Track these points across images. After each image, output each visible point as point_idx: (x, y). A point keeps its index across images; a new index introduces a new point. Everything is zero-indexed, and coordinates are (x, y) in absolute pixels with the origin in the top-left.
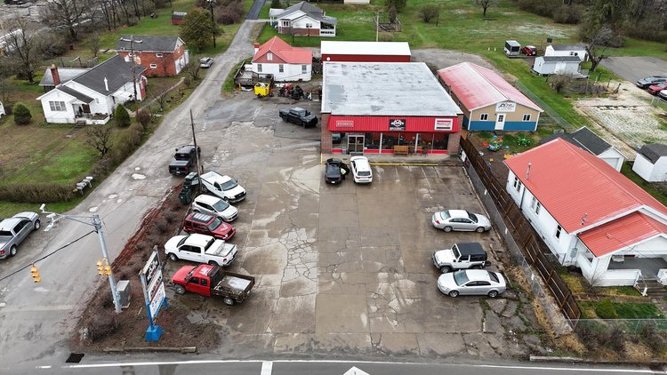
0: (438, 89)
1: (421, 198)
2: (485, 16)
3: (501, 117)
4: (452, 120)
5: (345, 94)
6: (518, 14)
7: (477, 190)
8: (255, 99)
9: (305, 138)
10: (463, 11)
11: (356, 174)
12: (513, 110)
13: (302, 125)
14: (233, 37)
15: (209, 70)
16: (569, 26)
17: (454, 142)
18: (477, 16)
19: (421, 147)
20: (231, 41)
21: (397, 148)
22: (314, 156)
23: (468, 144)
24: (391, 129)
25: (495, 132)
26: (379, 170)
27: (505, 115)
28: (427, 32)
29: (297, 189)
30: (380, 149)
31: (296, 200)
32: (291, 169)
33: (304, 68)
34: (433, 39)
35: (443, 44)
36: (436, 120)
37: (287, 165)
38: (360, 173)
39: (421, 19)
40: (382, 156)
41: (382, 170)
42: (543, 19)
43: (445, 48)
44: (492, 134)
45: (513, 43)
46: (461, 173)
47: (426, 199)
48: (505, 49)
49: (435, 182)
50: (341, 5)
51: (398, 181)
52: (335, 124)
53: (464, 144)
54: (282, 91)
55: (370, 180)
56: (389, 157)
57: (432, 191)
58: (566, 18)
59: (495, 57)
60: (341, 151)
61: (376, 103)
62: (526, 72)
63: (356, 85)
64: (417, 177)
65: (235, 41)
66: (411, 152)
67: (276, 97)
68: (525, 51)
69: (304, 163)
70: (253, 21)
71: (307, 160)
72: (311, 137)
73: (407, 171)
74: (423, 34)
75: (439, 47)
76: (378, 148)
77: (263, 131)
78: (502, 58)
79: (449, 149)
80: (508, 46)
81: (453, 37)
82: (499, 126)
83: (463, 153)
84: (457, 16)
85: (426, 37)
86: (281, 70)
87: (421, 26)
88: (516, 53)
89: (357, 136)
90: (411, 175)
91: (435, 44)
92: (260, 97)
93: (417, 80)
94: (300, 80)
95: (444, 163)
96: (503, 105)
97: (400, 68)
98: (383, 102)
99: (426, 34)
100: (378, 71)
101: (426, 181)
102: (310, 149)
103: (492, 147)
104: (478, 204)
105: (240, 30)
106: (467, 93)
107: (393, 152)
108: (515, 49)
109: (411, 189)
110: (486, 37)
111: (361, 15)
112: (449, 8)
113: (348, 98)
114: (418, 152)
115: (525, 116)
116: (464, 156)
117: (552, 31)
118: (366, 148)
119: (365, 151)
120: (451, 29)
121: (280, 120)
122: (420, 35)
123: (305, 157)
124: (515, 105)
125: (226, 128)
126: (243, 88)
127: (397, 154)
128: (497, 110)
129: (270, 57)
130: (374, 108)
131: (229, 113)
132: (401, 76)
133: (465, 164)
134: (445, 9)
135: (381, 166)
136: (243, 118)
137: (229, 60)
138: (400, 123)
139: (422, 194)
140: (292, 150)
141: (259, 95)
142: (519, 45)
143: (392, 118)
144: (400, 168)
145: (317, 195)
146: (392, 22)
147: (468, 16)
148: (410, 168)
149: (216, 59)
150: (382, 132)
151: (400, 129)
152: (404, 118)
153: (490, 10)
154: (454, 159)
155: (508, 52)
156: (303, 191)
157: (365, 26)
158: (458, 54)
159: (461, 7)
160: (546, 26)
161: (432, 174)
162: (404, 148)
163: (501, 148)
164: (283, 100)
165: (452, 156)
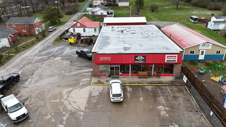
0: (163, 37)
1: (159, 116)
2: (177, 9)
3: (203, 52)
4: (177, 55)
5: (109, 41)
6: (192, 7)
7: (201, 107)
8: (68, 45)
9: (87, 67)
10: (168, 7)
11: (111, 96)
12: (210, 48)
13: (87, 58)
14: (70, 19)
15: (52, 32)
16: (215, 11)
17: (177, 70)
18: (174, 9)
19: (156, 72)
20: (68, 21)
21: (140, 73)
22: (88, 79)
23: (186, 70)
24: (136, 62)
25: (200, 61)
26: (129, 89)
27: (205, 51)
28: (153, 15)
29: (69, 107)
30: (130, 74)
31: (65, 118)
32: (70, 89)
33: (95, 30)
34: (156, 17)
35: (161, 19)
36: (166, 55)
37: (69, 86)
38: (114, 95)
39: (150, 11)
40: (131, 79)
41: (131, 89)
42: (203, 9)
43: (162, 20)
44: (197, 62)
45: (195, 17)
46: (185, 92)
47: (163, 117)
48: (190, 20)
49: (168, 100)
50: (117, 7)
51: (141, 99)
52: (99, 59)
53: (185, 71)
54: (82, 40)
55: (122, 100)
56: (135, 79)
57: (167, 109)
58: (213, 8)
59: (187, 23)
60: (105, 75)
61: (127, 46)
62: (204, 29)
63: (117, 36)
64: (155, 95)
65: (70, 21)
66: (149, 75)
67: (79, 44)
68: (200, 20)
69: (80, 84)
70: (80, 13)
71: (83, 81)
72: (90, 65)
73: (148, 90)
74: (151, 16)
75: (159, 20)
76: (128, 73)
77: (65, 62)
78: (190, 23)
79: (174, 73)
80: (192, 18)
81: (165, 17)
82: (201, 57)
83: (184, 76)
84: (166, 9)
85: (153, 17)
86: (84, 31)
87: (151, 13)
88: (196, 21)
89: (115, 66)
90: (151, 94)
91: (157, 19)
92: (71, 44)
93: (150, 33)
94: (94, 36)
95: (172, 84)
96: (204, 45)
97: (141, 28)
98: (131, 45)
99: (153, 16)
100: (130, 29)
101: (161, 99)
102: (87, 74)
103: (201, 72)
104: (205, 121)
105: (74, 16)
106: (179, 39)
107: (138, 75)
108: (196, 19)
109: (151, 107)
110: (180, 16)
111: (126, 10)
112: (162, 7)
113: (111, 43)
114: (154, 75)
115: (217, 51)
116: (185, 79)
117: (209, 13)
118: (121, 73)
119: (121, 75)
120: (163, 14)
121: (77, 55)
122: (150, 16)
123: (83, 80)
124: (211, 45)
125: (45, 61)
126: (64, 40)
127: (140, 77)
128: (200, 48)
129: (78, 25)
130: (125, 49)
131: (51, 52)
132: (142, 31)
133: (187, 84)
134: (160, 7)
135: (130, 86)
136: (57, 55)
137: (63, 28)
138: (142, 58)
139: (159, 111)
140: (76, 75)
141: (70, 43)
142: (197, 17)
143: (136, 55)
144: (142, 88)
145: (82, 113)
146: (138, 12)
147: (170, 9)
148: (150, 88)
149: (57, 28)
150: (130, 64)
151: (142, 62)
152: (144, 55)
153: (179, 6)
154: (178, 80)
155: (192, 21)
156: (73, 109)
157: (127, 14)
158: (168, 23)
159: (167, 6)
160: (205, 11)
161: (166, 92)
162: (145, 73)
163: (206, 72)
164: (82, 45)
165: (176, 78)
